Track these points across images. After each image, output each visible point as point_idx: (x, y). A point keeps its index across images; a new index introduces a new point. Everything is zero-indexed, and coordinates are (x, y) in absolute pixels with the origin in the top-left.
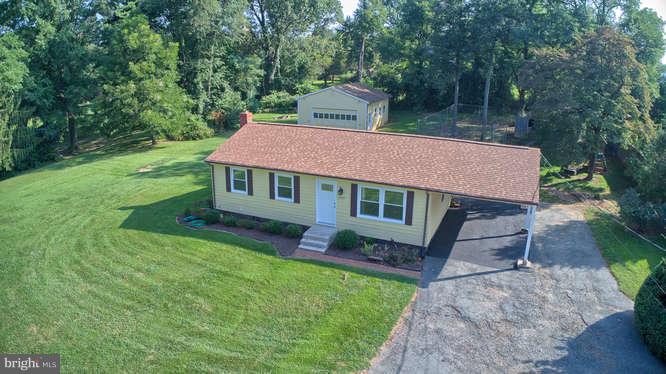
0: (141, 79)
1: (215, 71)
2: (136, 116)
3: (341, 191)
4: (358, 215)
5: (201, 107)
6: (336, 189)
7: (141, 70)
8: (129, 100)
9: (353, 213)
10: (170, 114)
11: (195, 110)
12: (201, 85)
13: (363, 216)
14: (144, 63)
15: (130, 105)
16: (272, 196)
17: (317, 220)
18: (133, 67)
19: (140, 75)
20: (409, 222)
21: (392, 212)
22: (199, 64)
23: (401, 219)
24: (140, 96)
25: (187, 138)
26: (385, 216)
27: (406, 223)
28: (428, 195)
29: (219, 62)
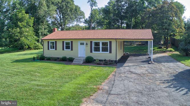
0: (21, 28)
1: (45, 29)
2: (19, 40)
3: (87, 44)
4: (93, 52)
5: (40, 40)
6: (85, 44)
7: (22, 25)
8: (17, 34)
9: (91, 52)
10: (30, 40)
11: (38, 41)
12: (40, 34)
13: (95, 52)
14: (23, 23)
15: (17, 36)
16: (63, 49)
17: (79, 56)
18: (19, 23)
19: (21, 26)
20: (110, 52)
21: (105, 50)
22: (40, 27)
23: (108, 51)
24: (21, 33)
25: (35, 49)
26: (102, 51)
27: (110, 53)
28: (116, 41)
29: (46, 27)
